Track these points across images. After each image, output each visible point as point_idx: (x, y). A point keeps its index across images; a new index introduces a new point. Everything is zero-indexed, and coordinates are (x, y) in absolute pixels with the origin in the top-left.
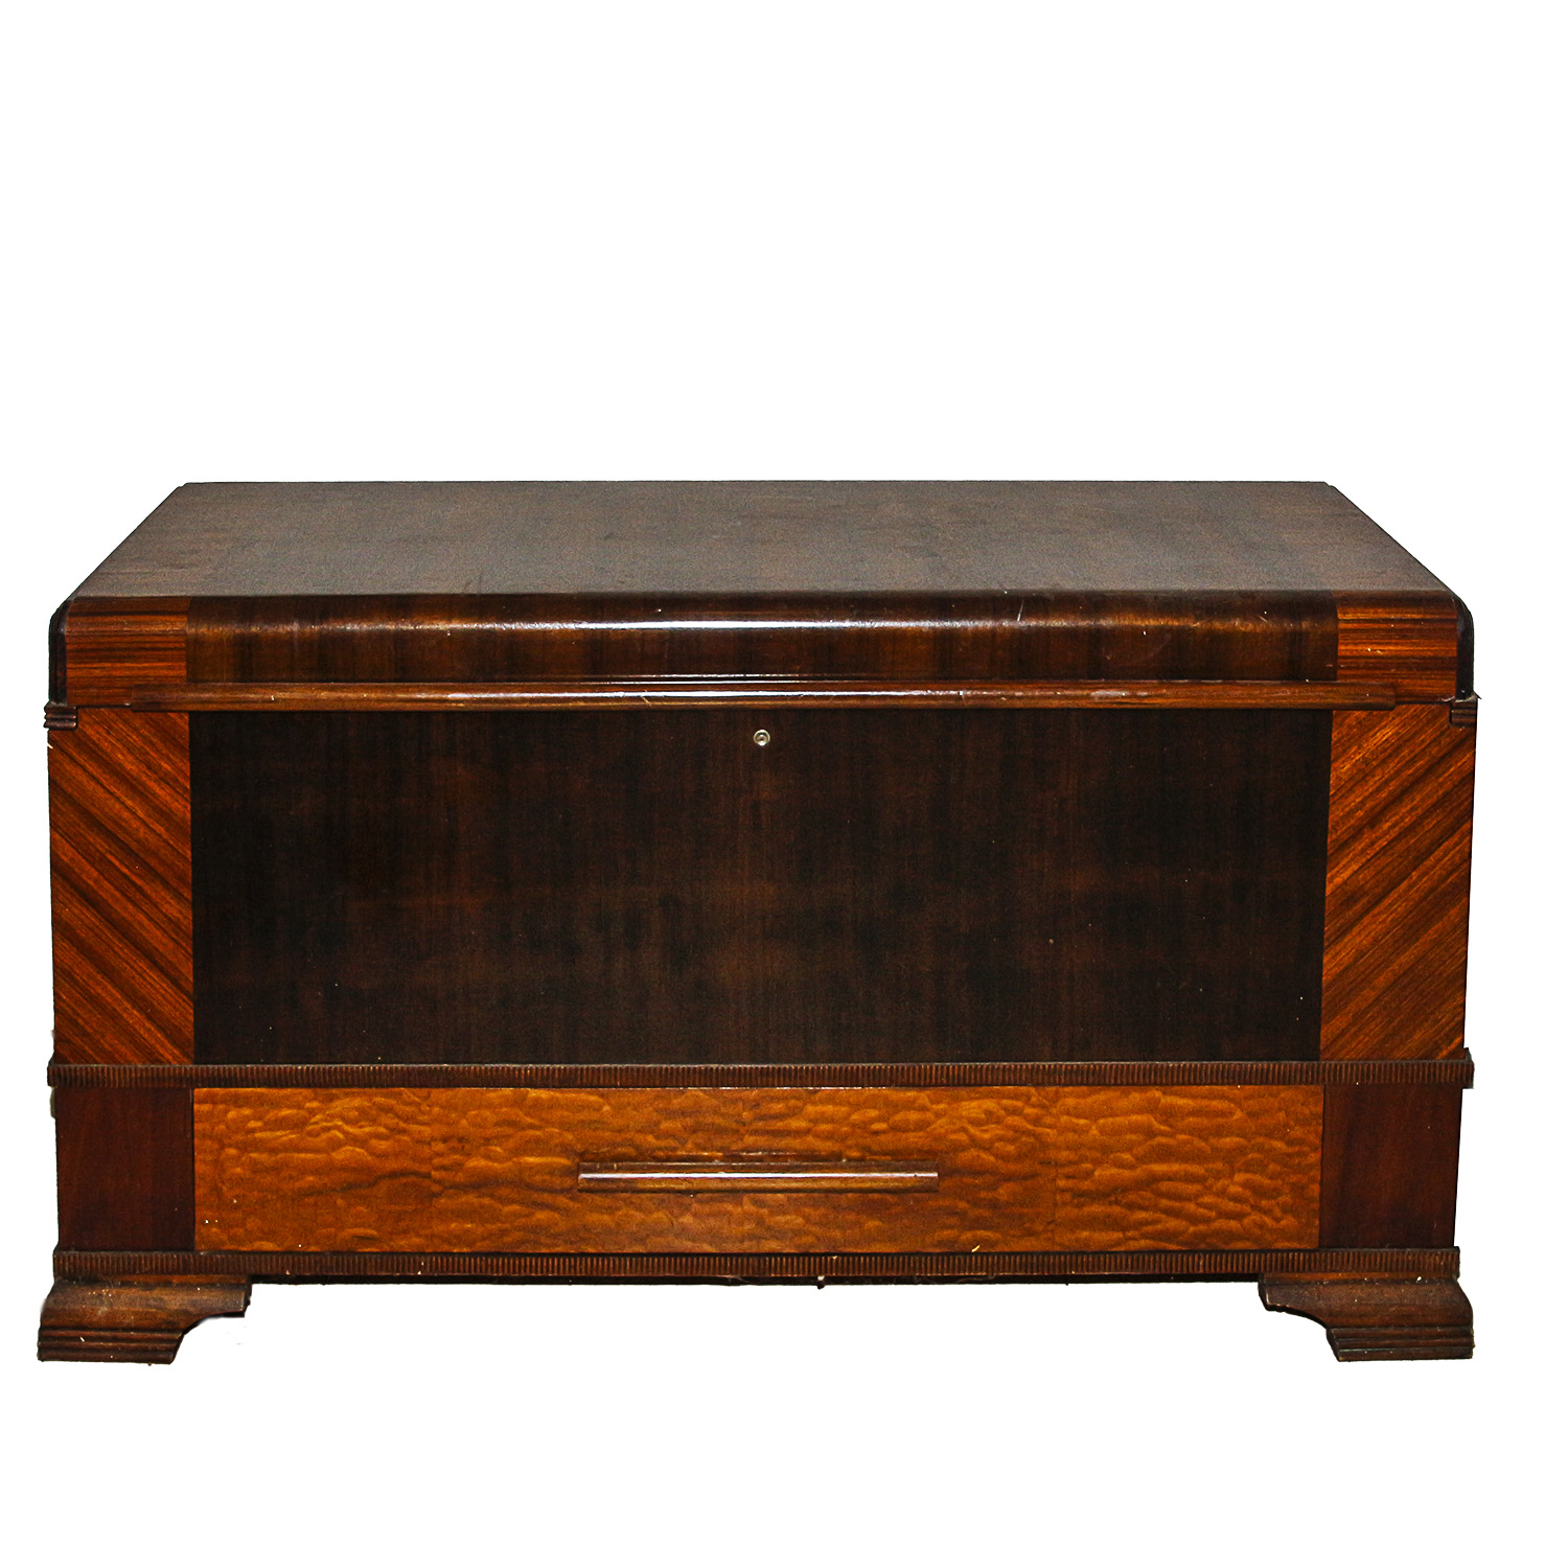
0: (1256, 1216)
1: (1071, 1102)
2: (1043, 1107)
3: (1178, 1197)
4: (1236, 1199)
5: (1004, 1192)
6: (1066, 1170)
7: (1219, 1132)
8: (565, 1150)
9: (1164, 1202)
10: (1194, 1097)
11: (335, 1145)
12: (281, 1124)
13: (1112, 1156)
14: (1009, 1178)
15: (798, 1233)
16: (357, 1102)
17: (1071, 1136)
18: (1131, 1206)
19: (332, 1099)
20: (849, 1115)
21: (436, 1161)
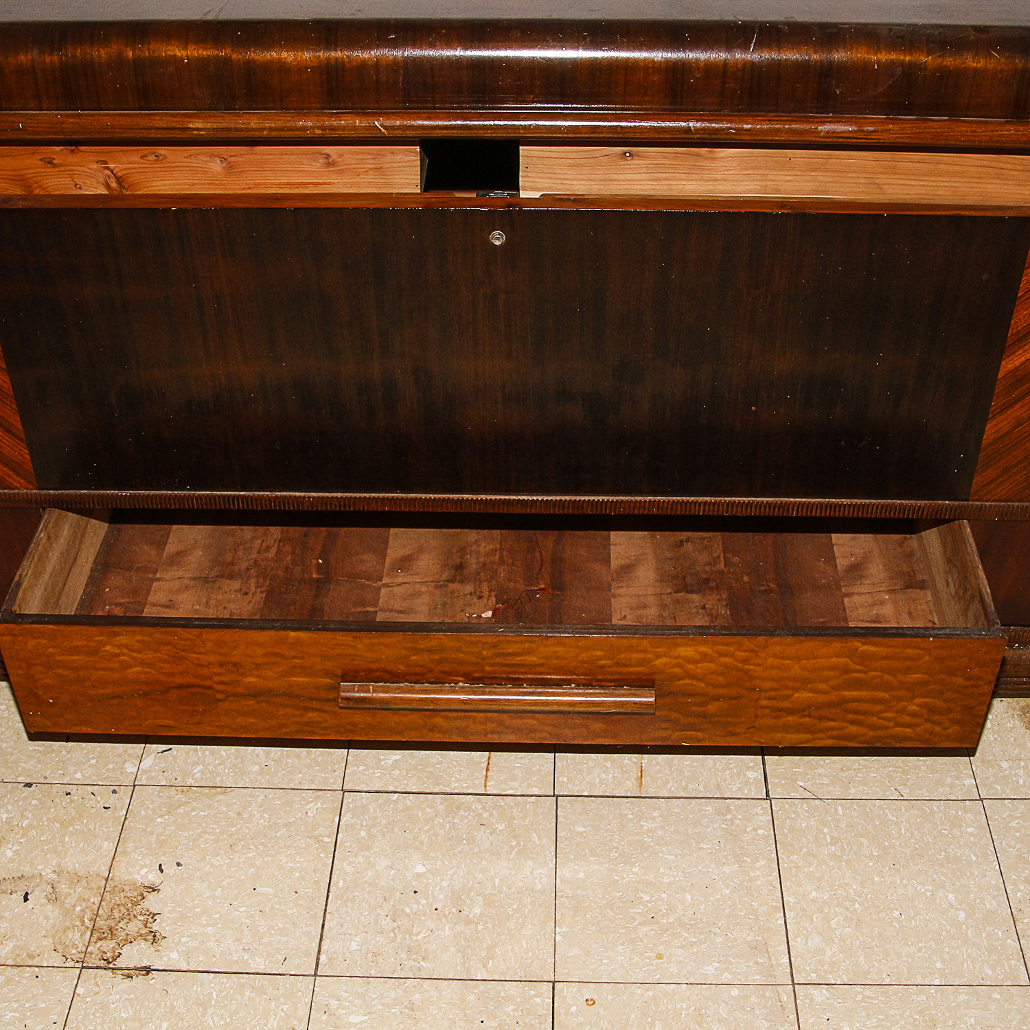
0: (929, 725)
1: (778, 648)
2: (752, 651)
3: (865, 713)
4: (913, 715)
5: (712, 708)
6: (767, 694)
7: (907, 670)
8: (327, 673)
9: (851, 716)
10: (888, 646)
11: (126, 666)
12: (75, 650)
13: (809, 686)
14: (717, 698)
15: (532, 730)
16: (139, 637)
17: (774, 673)
18: (821, 718)
19: (116, 634)
20: (578, 655)
21: (216, 678)
